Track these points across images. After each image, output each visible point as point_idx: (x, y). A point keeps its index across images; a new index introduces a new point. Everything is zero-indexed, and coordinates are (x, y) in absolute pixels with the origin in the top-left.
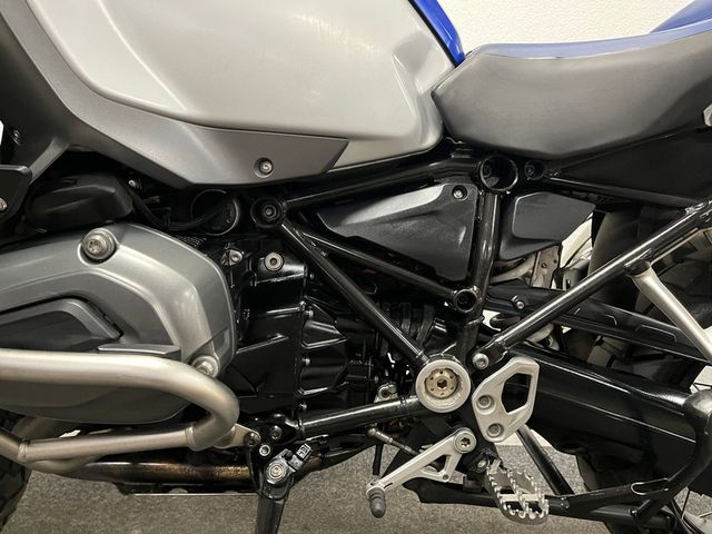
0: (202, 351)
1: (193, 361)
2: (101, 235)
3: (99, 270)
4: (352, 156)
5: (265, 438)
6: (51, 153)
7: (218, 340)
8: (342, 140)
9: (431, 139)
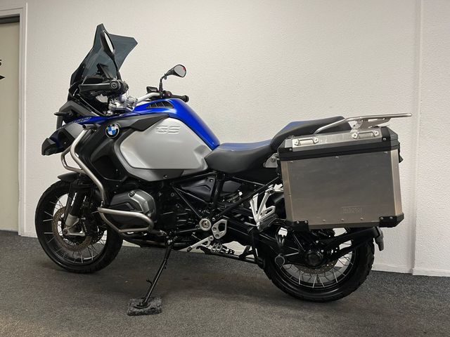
0: (148, 212)
1: (146, 214)
2: (132, 192)
3: (132, 198)
4: (185, 173)
5: (168, 235)
6: (125, 178)
7: (151, 211)
8: (183, 170)
9: (206, 167)
